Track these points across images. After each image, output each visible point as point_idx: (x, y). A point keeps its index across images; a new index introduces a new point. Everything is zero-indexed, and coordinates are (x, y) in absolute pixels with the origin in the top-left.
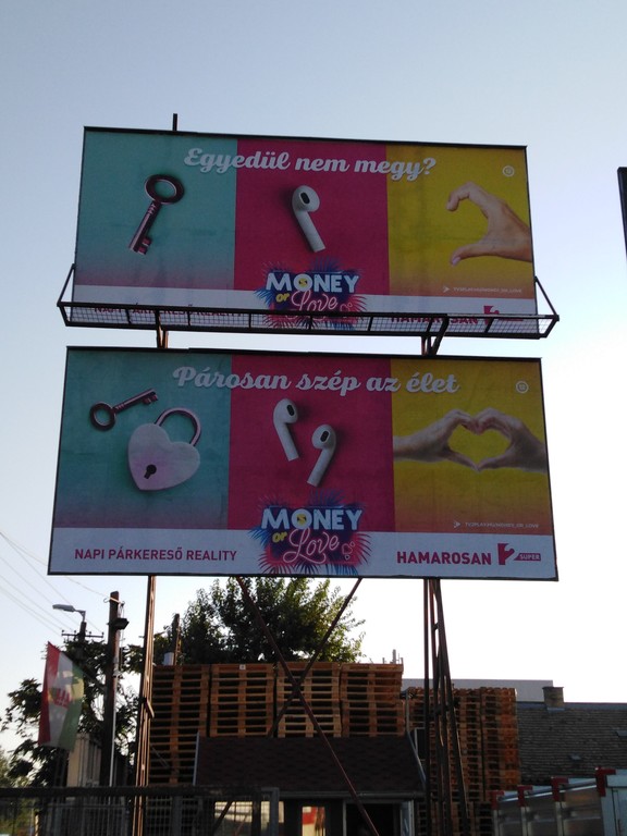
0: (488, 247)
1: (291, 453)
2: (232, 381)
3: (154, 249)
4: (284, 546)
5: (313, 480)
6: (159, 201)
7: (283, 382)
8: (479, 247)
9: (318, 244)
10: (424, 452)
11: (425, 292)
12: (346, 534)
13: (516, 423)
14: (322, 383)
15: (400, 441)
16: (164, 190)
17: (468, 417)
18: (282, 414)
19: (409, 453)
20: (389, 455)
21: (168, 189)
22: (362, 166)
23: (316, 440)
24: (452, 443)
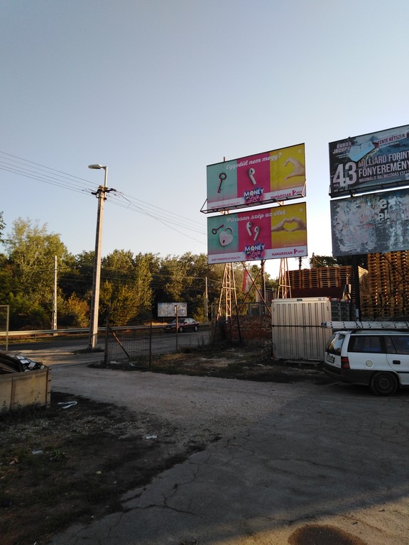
0: (294, 174)
1: (250, 234)
2: (238, 219)
3: (221, 192)
4: (249, 254)
5: (255, 239)
6: (222, 180)
7: (248, 218)
8: (292, 175)
9: (255, 183)
10: (278, 230)
11: (279, 190)
12: (261, 251)
13: (299, 219)
14: (256, 217)
15: (273, 228)
16: (223, 177)
17: (288, 220)
18: (248, 225)
19: (275, 230)
20: (270, 231)
21: (223, 176)
22: (264, 159)
23: (255, 231)
24: (284, 227)
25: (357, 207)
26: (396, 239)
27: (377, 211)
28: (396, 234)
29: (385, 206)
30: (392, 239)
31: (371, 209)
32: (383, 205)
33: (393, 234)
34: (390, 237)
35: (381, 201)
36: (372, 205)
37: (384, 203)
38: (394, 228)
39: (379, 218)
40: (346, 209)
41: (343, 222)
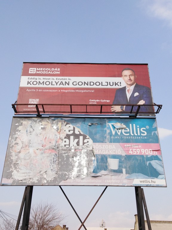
25: (42, 128)
26: (79, 171)
27: (63, 135)
28: (80, 165)
29: (72, 132)
30: (76, 169)
31: (57, 133)
32: (69, 131)
33: (77, 164)
34: (73, 166)
35: (68, 125)
36: (58, 129)
37: (70, 129)
38: (78, 157)
39: (64, 144)
40: (30, 129)
41: (22, 142)
